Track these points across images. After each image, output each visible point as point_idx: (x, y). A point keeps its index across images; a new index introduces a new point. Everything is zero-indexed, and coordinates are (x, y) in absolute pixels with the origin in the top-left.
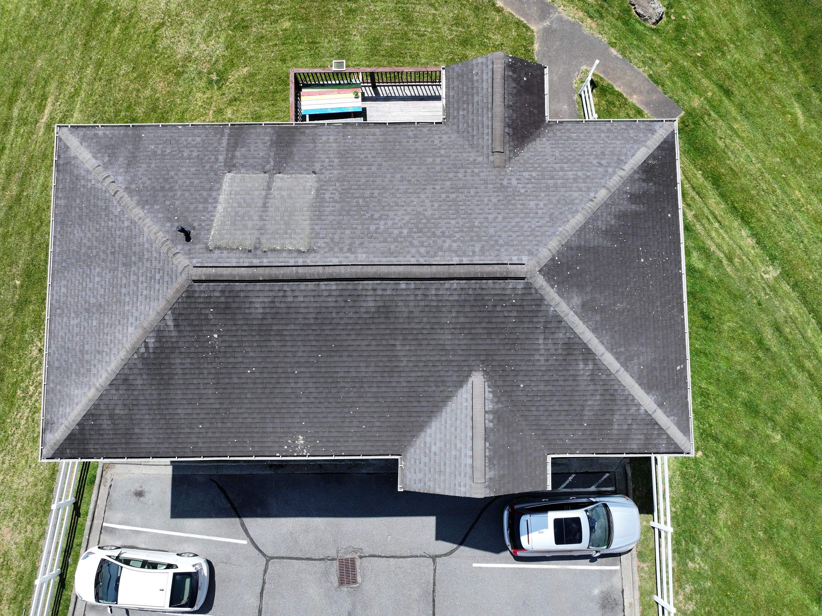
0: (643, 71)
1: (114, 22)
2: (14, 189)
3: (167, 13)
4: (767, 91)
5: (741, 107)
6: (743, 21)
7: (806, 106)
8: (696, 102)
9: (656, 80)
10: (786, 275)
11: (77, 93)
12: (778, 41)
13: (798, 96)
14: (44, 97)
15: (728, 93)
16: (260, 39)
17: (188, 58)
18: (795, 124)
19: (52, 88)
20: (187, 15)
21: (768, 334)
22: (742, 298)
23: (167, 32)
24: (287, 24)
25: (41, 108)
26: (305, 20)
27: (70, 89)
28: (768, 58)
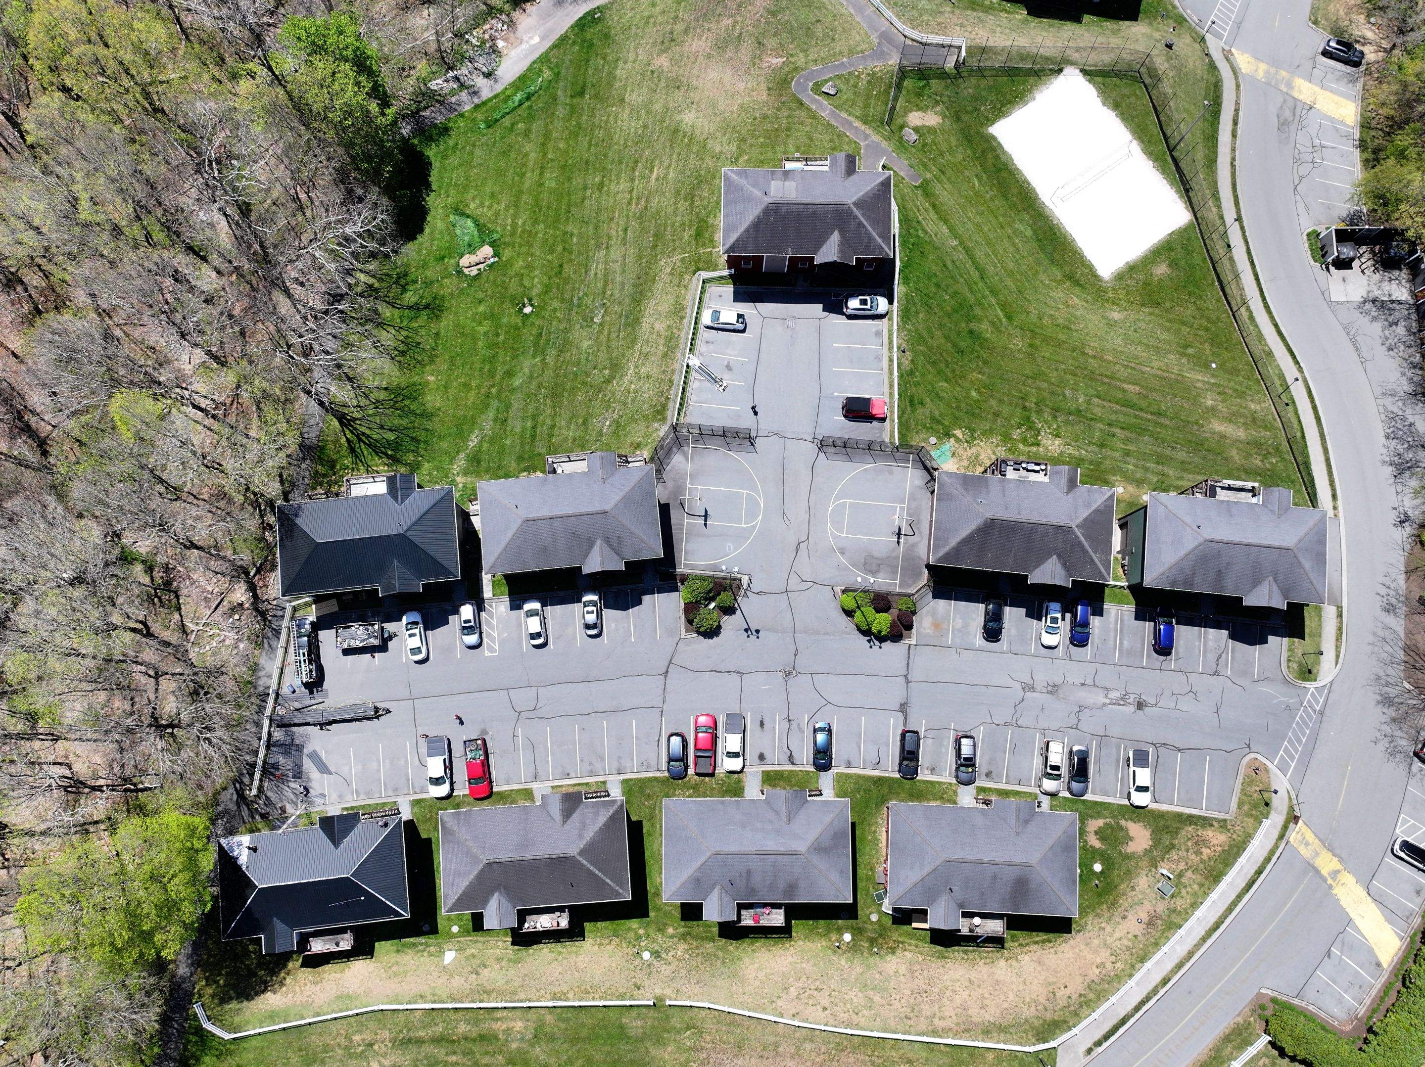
0: (906, 162)
1: (684, 136)
2: (643, 204)
3: (709, 134)
4: (962, 173)
5: (948, 179)
6: (954, 143)
7: (980, 180)
8: (928, 176)
9: (911, 166)
10: (961, 244)
11: (670, 165)
12: (969, 152)
13: (977, 176)
14: (653, 167)
15: (943, 173)
16: (751, 146)
17: (721, 152)
18: (973, 187)
19: (657, 163)
20: (718, 134)
21: (949, 264)
22: (939, 249)
23: (710, 141)
24: (762, 140)
25: (652, 171)
26: (769, 138)
27: (666, 164)
28: (964, 160)
